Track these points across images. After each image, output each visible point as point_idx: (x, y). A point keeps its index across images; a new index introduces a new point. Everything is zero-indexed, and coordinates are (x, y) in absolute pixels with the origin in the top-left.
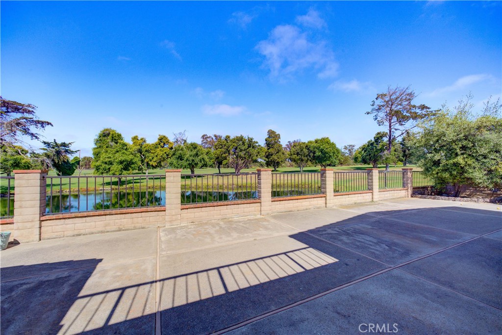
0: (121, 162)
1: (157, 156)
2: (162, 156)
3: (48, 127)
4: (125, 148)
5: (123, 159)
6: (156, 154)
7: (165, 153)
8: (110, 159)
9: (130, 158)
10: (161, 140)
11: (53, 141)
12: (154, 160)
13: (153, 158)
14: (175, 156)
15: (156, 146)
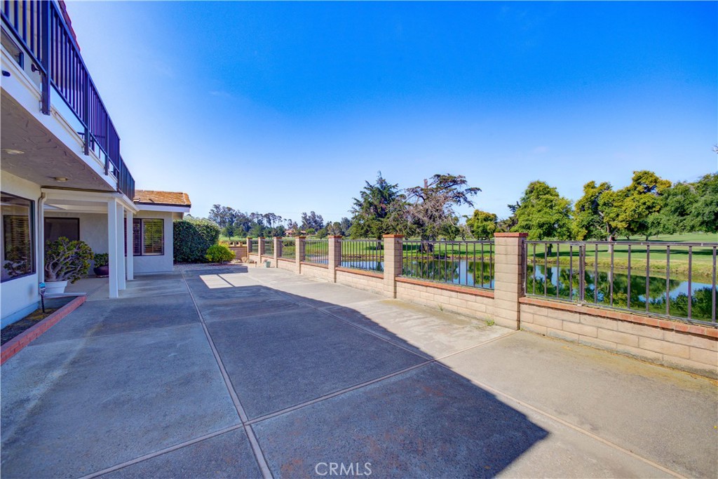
0: (541, 226)
1: (625, 211)
2: (635, 211)
3: (479, 192)
4: (549, 205)
5: (543, 220)
6: (624, 208)
7: (644, 204)
8: (528, 222)
9: (554, 218)
10: (638, 180)
11: (516, 204)
12: (620, 218)
13: (618, 215)
14: (668, 208)
15: (627, 193)
